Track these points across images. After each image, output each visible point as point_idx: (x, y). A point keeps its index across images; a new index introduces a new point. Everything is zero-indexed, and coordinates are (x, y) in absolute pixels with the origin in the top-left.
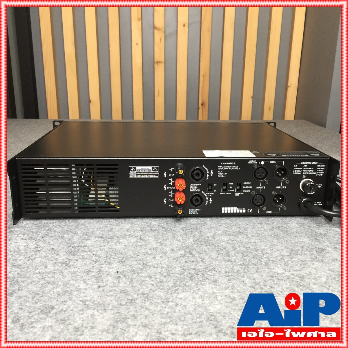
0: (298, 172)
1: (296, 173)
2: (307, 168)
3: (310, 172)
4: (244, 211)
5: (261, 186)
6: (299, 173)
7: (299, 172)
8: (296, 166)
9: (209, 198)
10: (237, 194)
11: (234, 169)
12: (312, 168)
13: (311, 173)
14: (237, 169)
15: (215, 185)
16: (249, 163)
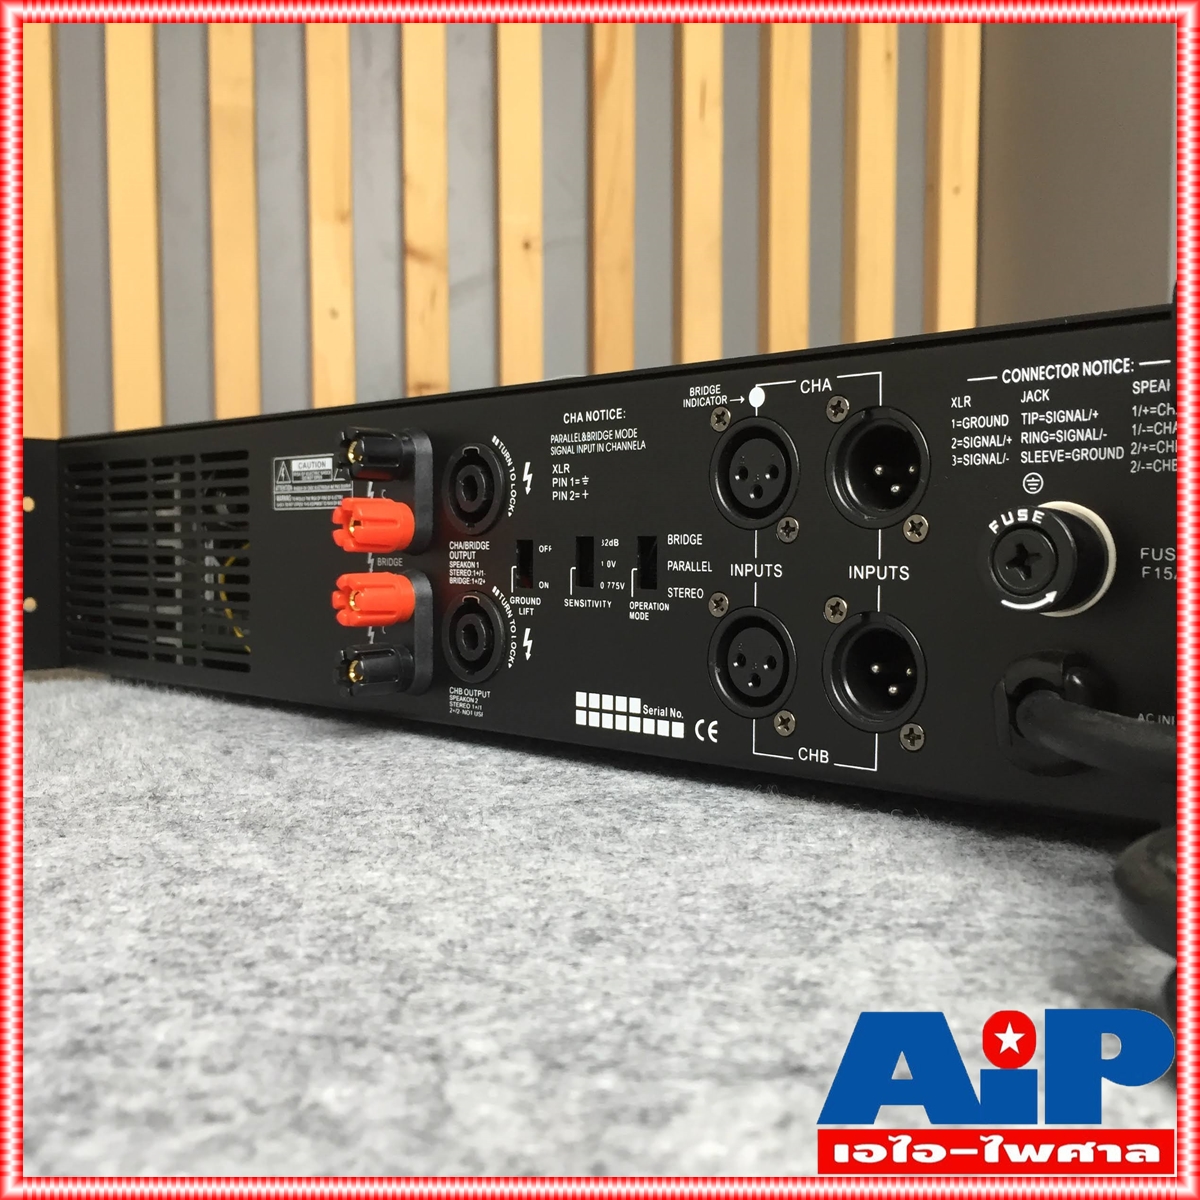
0: (985, 450)
1: (969, 460)
2: (1051, 417)
3: (1080, 444)
4: (679, 731)
5: (758, 562)
6: (993, 459)
7: (992, 450)
8: (967, 400)
9: (522, 623)
10: (640, 611)
11: (618, 447)
12: (1086, 407)
13: (1084, 454)
14: (632, 446)
15: (543, 549)
16: (687, 403)
